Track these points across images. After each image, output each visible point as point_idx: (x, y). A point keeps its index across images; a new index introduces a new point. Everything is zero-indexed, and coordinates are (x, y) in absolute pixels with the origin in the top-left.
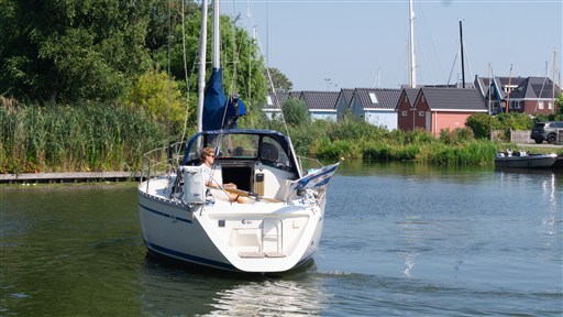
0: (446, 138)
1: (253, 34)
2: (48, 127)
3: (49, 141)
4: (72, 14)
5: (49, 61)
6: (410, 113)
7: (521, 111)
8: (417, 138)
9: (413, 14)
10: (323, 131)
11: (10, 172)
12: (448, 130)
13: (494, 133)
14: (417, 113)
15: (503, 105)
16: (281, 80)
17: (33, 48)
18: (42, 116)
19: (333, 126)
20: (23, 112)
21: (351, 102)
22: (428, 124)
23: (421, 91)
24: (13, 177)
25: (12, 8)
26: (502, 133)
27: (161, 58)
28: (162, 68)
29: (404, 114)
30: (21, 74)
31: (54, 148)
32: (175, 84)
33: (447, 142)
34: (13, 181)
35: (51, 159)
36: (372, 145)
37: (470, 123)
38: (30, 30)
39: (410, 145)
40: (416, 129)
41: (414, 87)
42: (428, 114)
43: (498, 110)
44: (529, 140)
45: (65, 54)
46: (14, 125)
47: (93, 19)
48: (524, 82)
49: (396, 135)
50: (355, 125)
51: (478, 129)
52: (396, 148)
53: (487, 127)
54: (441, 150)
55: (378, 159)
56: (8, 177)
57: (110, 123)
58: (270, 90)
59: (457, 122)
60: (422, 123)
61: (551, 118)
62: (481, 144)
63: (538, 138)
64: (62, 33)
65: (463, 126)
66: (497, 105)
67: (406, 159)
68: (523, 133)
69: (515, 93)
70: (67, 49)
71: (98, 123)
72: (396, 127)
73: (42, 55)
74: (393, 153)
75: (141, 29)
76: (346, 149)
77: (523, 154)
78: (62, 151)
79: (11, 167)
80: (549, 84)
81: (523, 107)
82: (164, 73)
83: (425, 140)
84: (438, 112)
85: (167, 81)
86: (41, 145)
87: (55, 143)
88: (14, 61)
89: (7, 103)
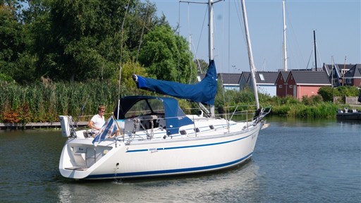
0: (306, 101)
2: (70, 95)
3: (70, 103)
4: (83, 28)
5: (70, 56)
6: (284, 86)
7: (352, 85)
8: (288, 101)
9: (285, 27)
10: (230, 97)
11: (47, 121)
12: (307, 96)
13: (336, 98)
14: (288, 86)
15: (340, 81)
17: (61, 48)
18: (66, 89)
19: (238, 94)
20: (54, 86)
21: (245, 79)
22: (294, 93)
23: (290, 73)
24: (50, 124)
25: (49, 25)
26: (340, 98)
27: (135, 54)
28: (136, 60)
29: (280, 86)
30: (54, 64)
31: (73, 107)
32: (144, 69)
33: (306, 104)
34: (49, 127)
37: (320, 92)
38: (59, 38)
39: (284, 106)
40: (287, 96)
41: (286, 70)
42: (295, 87)
43: (337, 84)
44: (357, 102)
45: (79, 52)
46: (49, 94)
47: (96, 30)
48: (353, 67)
49: (275, 99)
50: (250, 93)
51: (325, 95)
52: (275, 107)
53: (331, 95)
54: (303, 109)
56: (46, 124)
57: (106, 93)
58: (200, 72)
59: (313, 92)
60: (291, 92)
62: (327, 105)
64: (78, 39)
65: (316, 94)
66: (336, 81)
67: (281, 115)
68: (353, 98)
69: (348, 74)
70: (81, 49)
71: (98, 92)
72: (275, 94)
73: (66, 52)
74: (273, 110)
75: (123, 35)
76: (245, 107)
77: (355, 111)
78: (78, 109)
79: (48, 118)
81: (352, 82)
82: (137, 63)
83: (293, 102)
84: (301, 86)
85: (139, 67)
86: (65, 106)
87: (74, 104)
88: (50, 56)
89: (45, 81)
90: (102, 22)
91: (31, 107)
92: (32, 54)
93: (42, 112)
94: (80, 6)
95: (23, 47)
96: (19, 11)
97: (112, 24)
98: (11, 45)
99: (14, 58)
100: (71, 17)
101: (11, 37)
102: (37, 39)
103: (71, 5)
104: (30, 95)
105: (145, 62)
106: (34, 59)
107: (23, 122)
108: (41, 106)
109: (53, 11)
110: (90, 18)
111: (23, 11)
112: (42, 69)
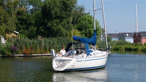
2: (49, 43)
3: (50, 46)
5: (50, 27)
6: (137, 39)
8: (138, 45)
9: (137, 14)
10: (115, 43)
11: (41, 54)
14: (138, 39)
17: (46, 24)
18: (48, 41)
19: (118, 42)
20: (43, 40)
21: (122, 36)
22: (141, 41)
23: (139, 33)
24: (41, 55)
25: (41, 15)
27: (76, 26)
28: (76, 29)
29: (135, 39)
30: (43, 30)
32: (79, 32)
34: (41, 56)
36: (127, 46)
38: (45, 20)
39: (137, 47)
40: (138, 43)
41: (137, 32)
42: (141, 39)
46: (41, 43)
47: (60, 17)
49: (133, 44)
50: (123, 42)
52: (133, 47)
54: (144, 48)
55: (129, 50)
56: (40, 55)
57: (64, 42)
58: (102, 33)
60: (139, 41)
64: (52, 21)
67: (136, 50)
71: (61, 42)
72: (133, 42)
73: (48, 26)
74: (132, 49)
75: (71, 19)
76: (121, 47)
79: (41, 52)
82: (77, 30)
83: (140, 45)
84: (144, 38)
85: (77, 32)
86: (48, 47)
87: (51, 47)
88: (41, 27)
89: (39, 37)
90: (62, 14)
91: (34, 48)
92: (34, 26)
93: (38, 50)
94: (53, 7)
95: (31, 24)
96: (29, 10)
97: (66, 14)
98: (26, 23)
99: (27, 28)
100: (49, 12)
101: (26, 20)
102: (36, 20)
103: (49, 7)
104: (34, 43)
105: (80, 29)
106: (36, 29)
107: (31, 54)
108: (38, 47)
109: (42, 10)
111: (30, 10)
112: (38, 33)
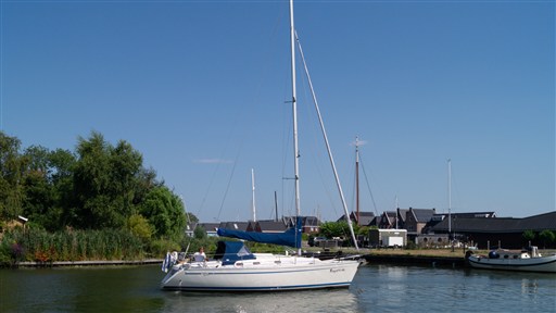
1: (181, 197)
2: (87, 240)
3: (88, 246)
4: (99, 189)
5: (89, 209)
9: (254, 188)
10: (212, 242)
11: (70, 261)
16: (194, 219)
17: (81, 204)
18: (85, 236)
19: (217, 239)
20: (75, 234)
21: (226, 228)
23: (257, 223)
24: (71, 263)
25: (72, 186)
27: (139, 209)
28: (139, 213)
30: (76, 215)
31: (90, 249)
32: (146, 220)
34: (71, 265)
35: (89, 255)
38: (80, 196)
41: (255, 221)
45: (96, 207)
46: (72, 239)
48: (305, 219)
56: (69, 263)
57: (116, 238)
58: (188, 222)
61: (317, 235)
63: (311, 244)
64: (95, 197)
71: (110, 238)
73: (85, 207)
75: (131, 195)
78: (94, 251)
79: (71, 258)
80: (316, 220)
82: (141, 215)
85: (142, 219)
86: (84, 248)
88: (73, 209)
89: (69, 229)
91: (57, 249)
92: (58, 207)
93: (66, 252)
94: (97, 171)
95: (52, 203)
96: (49, 175)
98: (43, 201)
99: (45, 211)
100: (90, 180)
101: (42, 195)
102: (63, 196)
103: (89, 171)
104: (56, 240)
105: (146, 215)
106: (60, 212)
107: (50, 261)
108: (65, 249)
109: (75, 175)
110: (104, 181)
111: (53, 175)
112: (66, 220)
